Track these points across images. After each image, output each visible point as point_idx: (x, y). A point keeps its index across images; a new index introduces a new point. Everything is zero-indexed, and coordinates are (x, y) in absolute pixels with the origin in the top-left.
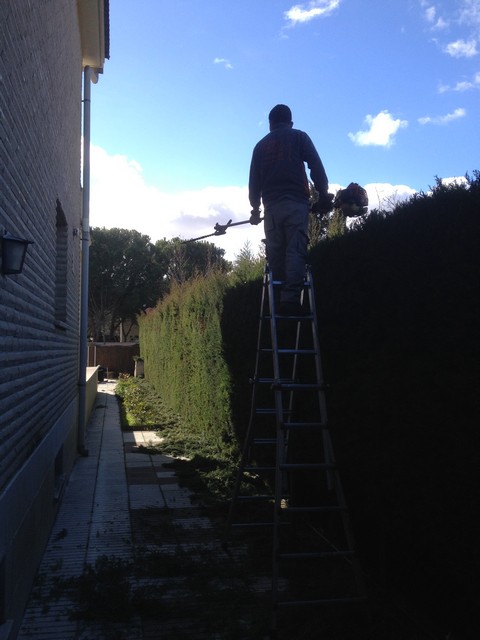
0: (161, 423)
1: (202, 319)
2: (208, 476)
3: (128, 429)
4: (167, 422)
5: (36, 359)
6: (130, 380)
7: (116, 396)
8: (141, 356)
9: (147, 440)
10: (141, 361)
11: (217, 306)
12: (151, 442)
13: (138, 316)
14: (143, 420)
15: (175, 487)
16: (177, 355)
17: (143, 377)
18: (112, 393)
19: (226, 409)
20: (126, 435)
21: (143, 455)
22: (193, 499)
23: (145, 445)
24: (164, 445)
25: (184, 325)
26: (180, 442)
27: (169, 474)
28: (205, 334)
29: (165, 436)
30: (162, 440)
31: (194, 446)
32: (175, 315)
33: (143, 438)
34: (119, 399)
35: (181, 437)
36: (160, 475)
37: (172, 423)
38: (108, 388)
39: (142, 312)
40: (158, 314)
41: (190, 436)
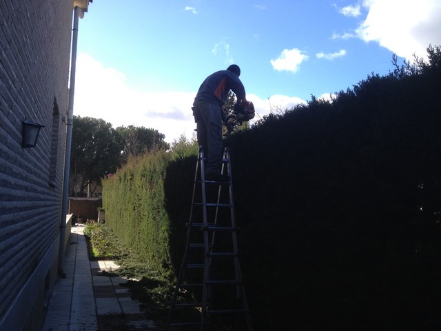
0: (118, 255)
1: (151, 182)
2: (152, 292)
3: (94, 259)
4: (122, 254)
5: (37, 207)
6: (95, 225)
7: (85, 235)
8: (103, 208)
9: (108, 267)
10: (103, 211)
11: (162, 174)
12: (111, 268)
13: (102, 179)
14: (105, 253)
15: (129, 299)
16: (131, 207)
17: (104, 222)
18: (82, 234)
19: (166, 245)
20: (93, 263)
21: (105, 277)
22: (142, 307)
23: (106, 271)
24: (121, 270)
25: (137, 186)
26: (132, 268)
27: (124, 290)
28: (153, 193)
29: (120, 264)
30: (119, 267)
31: (142, 271)
32: (131, 179)
33: (104, 265)
34: (87, 238)
35: (132, 264)
36: (118, 291)
37: (126, 255)
38: (79, 230)
39: (105, 176)
40: (118, 178)
41: (139, 264)
